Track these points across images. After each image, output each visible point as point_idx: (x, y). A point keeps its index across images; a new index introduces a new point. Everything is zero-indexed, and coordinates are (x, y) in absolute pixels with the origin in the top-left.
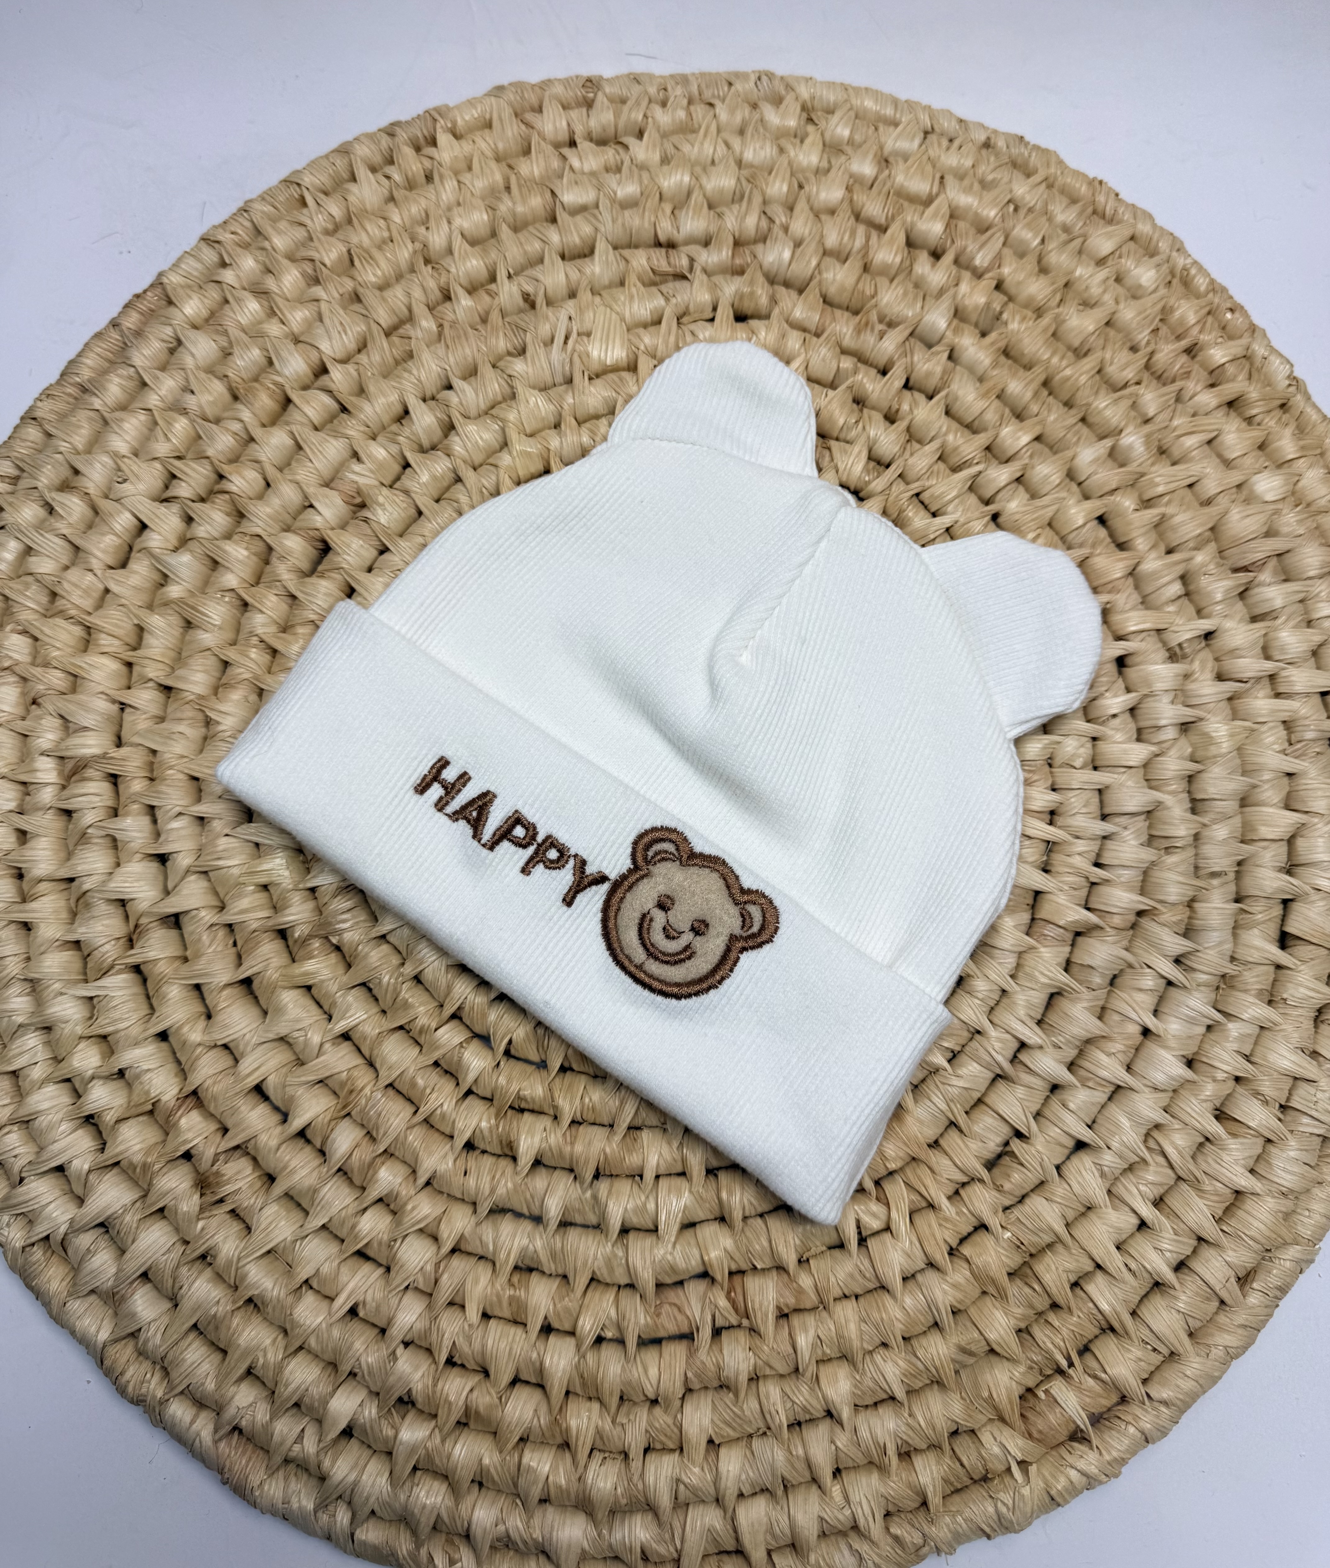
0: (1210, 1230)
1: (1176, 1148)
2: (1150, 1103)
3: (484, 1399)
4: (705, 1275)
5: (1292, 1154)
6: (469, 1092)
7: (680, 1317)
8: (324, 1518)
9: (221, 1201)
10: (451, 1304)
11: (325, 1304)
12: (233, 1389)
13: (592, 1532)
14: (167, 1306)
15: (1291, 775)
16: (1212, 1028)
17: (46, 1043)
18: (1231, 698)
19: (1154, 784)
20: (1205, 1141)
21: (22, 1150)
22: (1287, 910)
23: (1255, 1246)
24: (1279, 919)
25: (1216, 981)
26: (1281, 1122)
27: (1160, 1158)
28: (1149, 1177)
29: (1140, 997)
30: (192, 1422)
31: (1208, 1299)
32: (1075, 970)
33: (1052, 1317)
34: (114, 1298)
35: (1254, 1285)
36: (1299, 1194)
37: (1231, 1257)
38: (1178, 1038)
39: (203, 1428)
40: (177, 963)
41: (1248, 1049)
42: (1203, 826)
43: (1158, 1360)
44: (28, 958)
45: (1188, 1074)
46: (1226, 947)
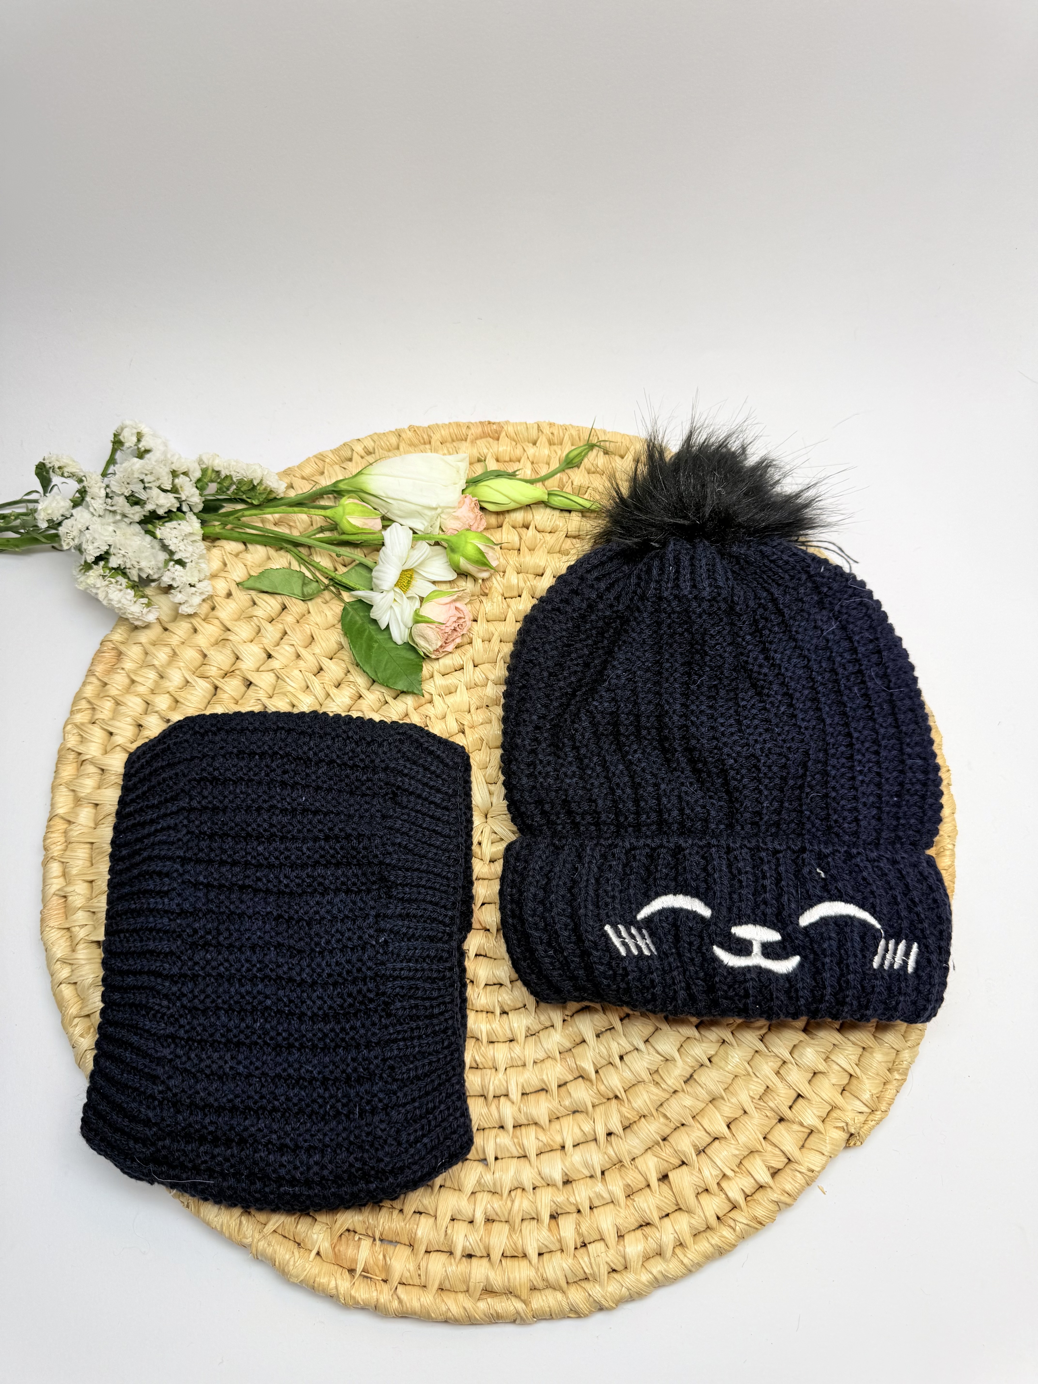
0: (496, 1255)
1: (519, 1207)
2: (530, 1175)
5: (565, 1265)
8: (58, 965)
12: (80, 882)
14: (92, 825)
15: (745, 1112)
16: (591, 1177)
17: (155, 681)
18: (757, 1051)
19: (682, 1050)
20: (536, 1218)
21: (106, 712)
22: (680, 1166)
23: (506, 1283)
24: (671, 1167)
25: (615, 1160)
26: (576, 1248)
27: (509, 1203)
28: (497, 1205)
29: (577, 1130)
30: (55, 877)
31: (464, 1282)
32: (563, 1089)
33: (396, 1213)
34: (78, 801)
35: (489, 1300)
36: (550, 1286)
37: (492, 1275)
38: (573, 1165)
39: (56, 884)
40: (233, 701)
41: (596, 1203)
42: (683, 1091)
43: (417, 1281)
44: (183, 643)
45: (560, 1184)
46: (636, 1151)
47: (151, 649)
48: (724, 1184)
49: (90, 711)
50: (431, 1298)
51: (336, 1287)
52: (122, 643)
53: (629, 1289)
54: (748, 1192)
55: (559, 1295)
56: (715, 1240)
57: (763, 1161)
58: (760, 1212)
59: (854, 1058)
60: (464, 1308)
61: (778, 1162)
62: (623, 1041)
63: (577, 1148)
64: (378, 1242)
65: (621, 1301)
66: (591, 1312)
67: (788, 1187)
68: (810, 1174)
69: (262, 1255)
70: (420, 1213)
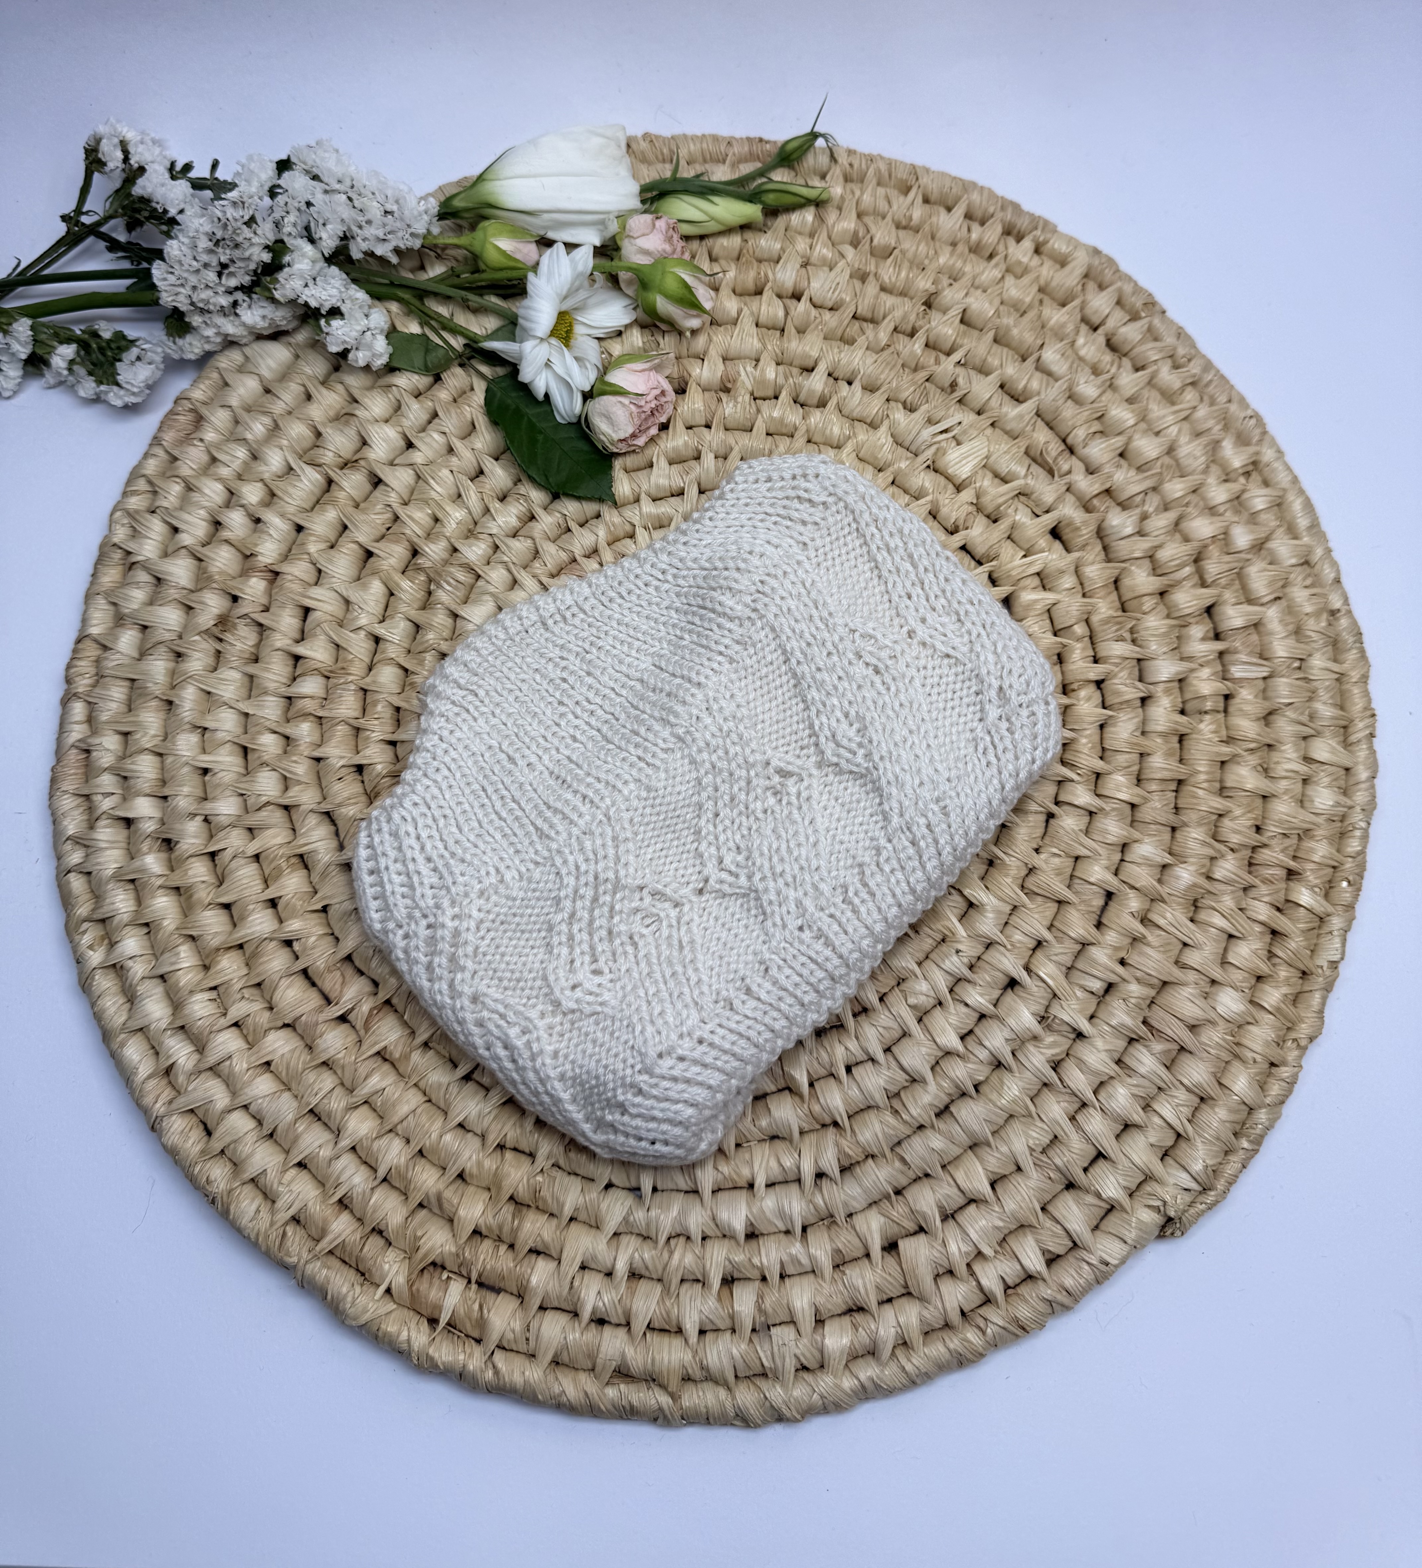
0: (639, 1325)
1: (680, 1261)
2: (700, 1220)
3: (204, 894)
4: (376, 984)
5: (735, 1351)
6: (393, 743)
7: (338, 986)
8: (68, 846)
9: (221, 640)
10: (250, 830)
11: (198, 750)
12: (110, 732)
13: (164, 1024)
14: (136, 655)
15: (1019, 1169)
16: (787, 1232)
17: (245, 463)
18: (1045, 1085)
19: (938, 1069)
20: (701, 1281)
21: (172, 499)
22: (915, 1233)
23: (649, 1366)
24: (903, 1232)
25: (824, 1213)
26: (754, 1330)
27: (666, 1255)
28: (648, 1255)
29: (773, 1164)
30: (76, 723)
31: (589, 1356)
32: (760, 1104)
33: (503, 1248)
34: (120, 620)
35: (622, 1386)
36: (710, 1377)
37: (630, 1352)
38: (763, 1212)
39: (77, 732)
40: (351, 503)
41: (790, 1270)
42: (933, 1127)
43: (523, 1347)
44: (290, 413)
45: (741, 1237)
46: (855, 1204)
47: (244, 416)
48: (977, 1268)
49: (149, 496)
50: (541, 1373)
51: (409, 1341)
52: (204, 403)
53: (822, 1397)
54: (1010, 1282)
55: (722, 1393)
56: (954, 1343)
57: (1037, 1241)
58: (1023, 1312)
59: (1186, 1111)
60: (586, 1393)
61: (1058, 1246)
62: (853, 1045)
63: (771, 1190)
64: (474, 1287)
65: (808, 1412)
66: (765, 1423)
67: (1069, 1282)
68: (1103, 1268)
69: (309, 1283)
70: (538, 1253)
